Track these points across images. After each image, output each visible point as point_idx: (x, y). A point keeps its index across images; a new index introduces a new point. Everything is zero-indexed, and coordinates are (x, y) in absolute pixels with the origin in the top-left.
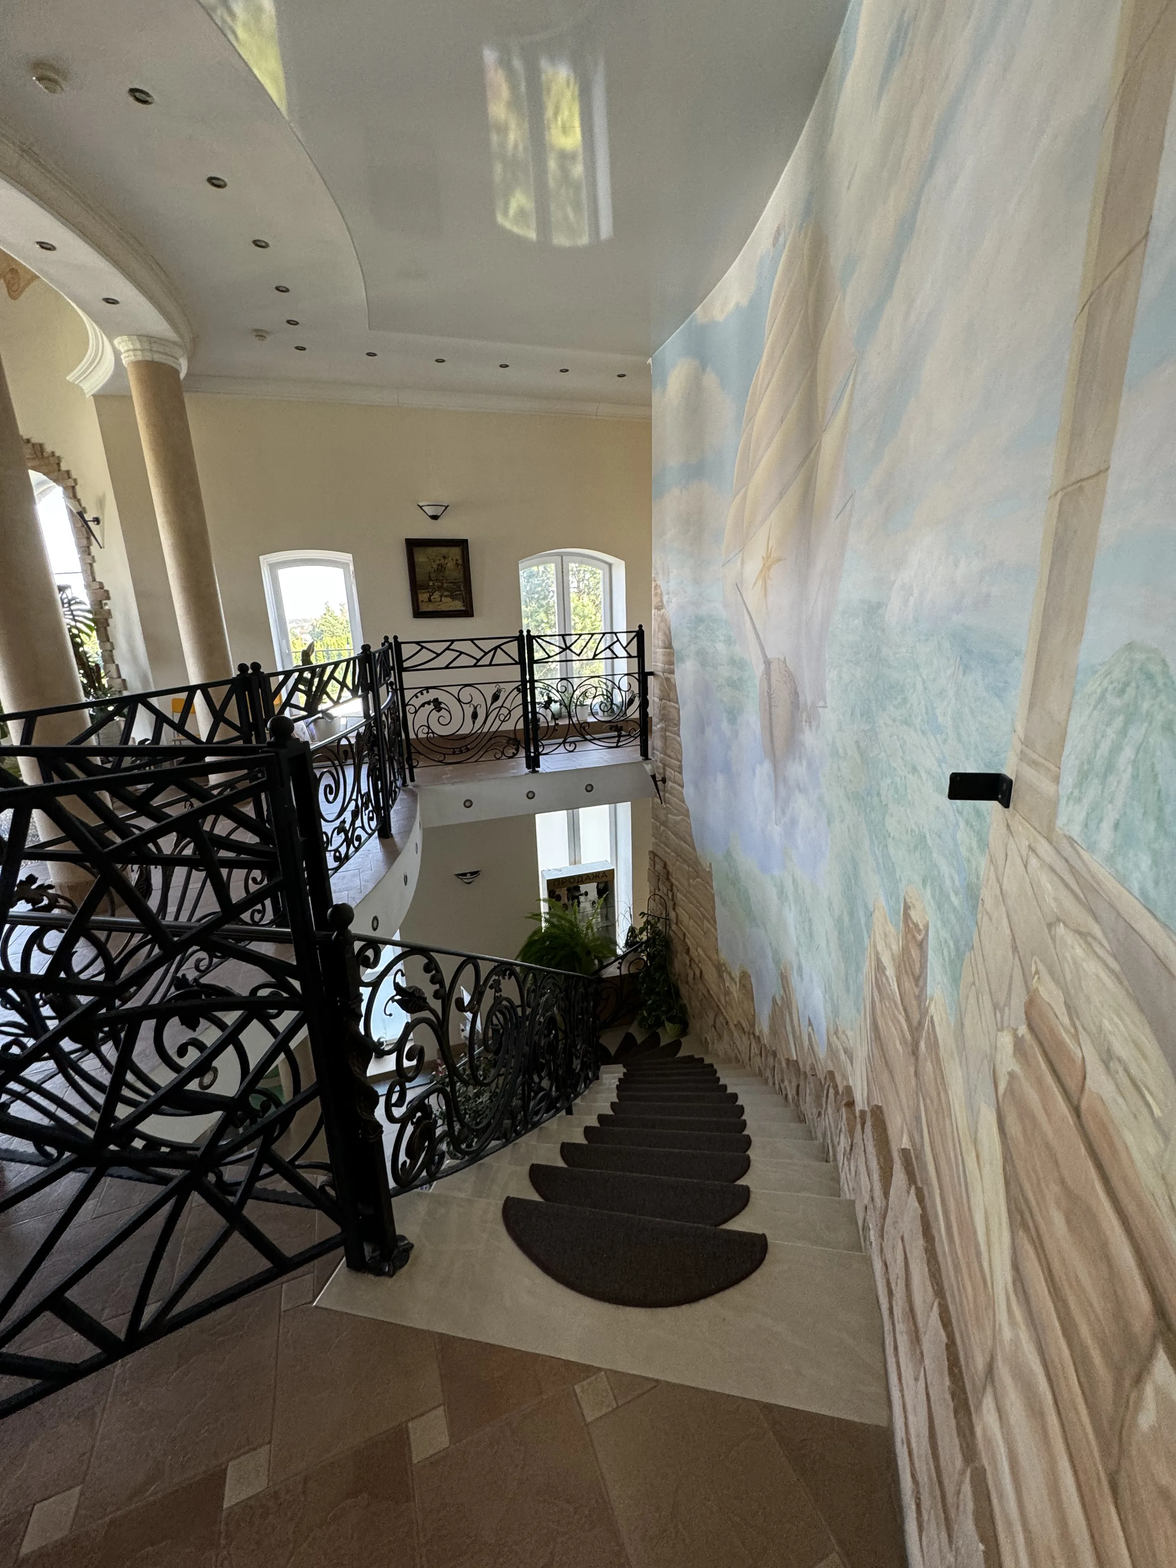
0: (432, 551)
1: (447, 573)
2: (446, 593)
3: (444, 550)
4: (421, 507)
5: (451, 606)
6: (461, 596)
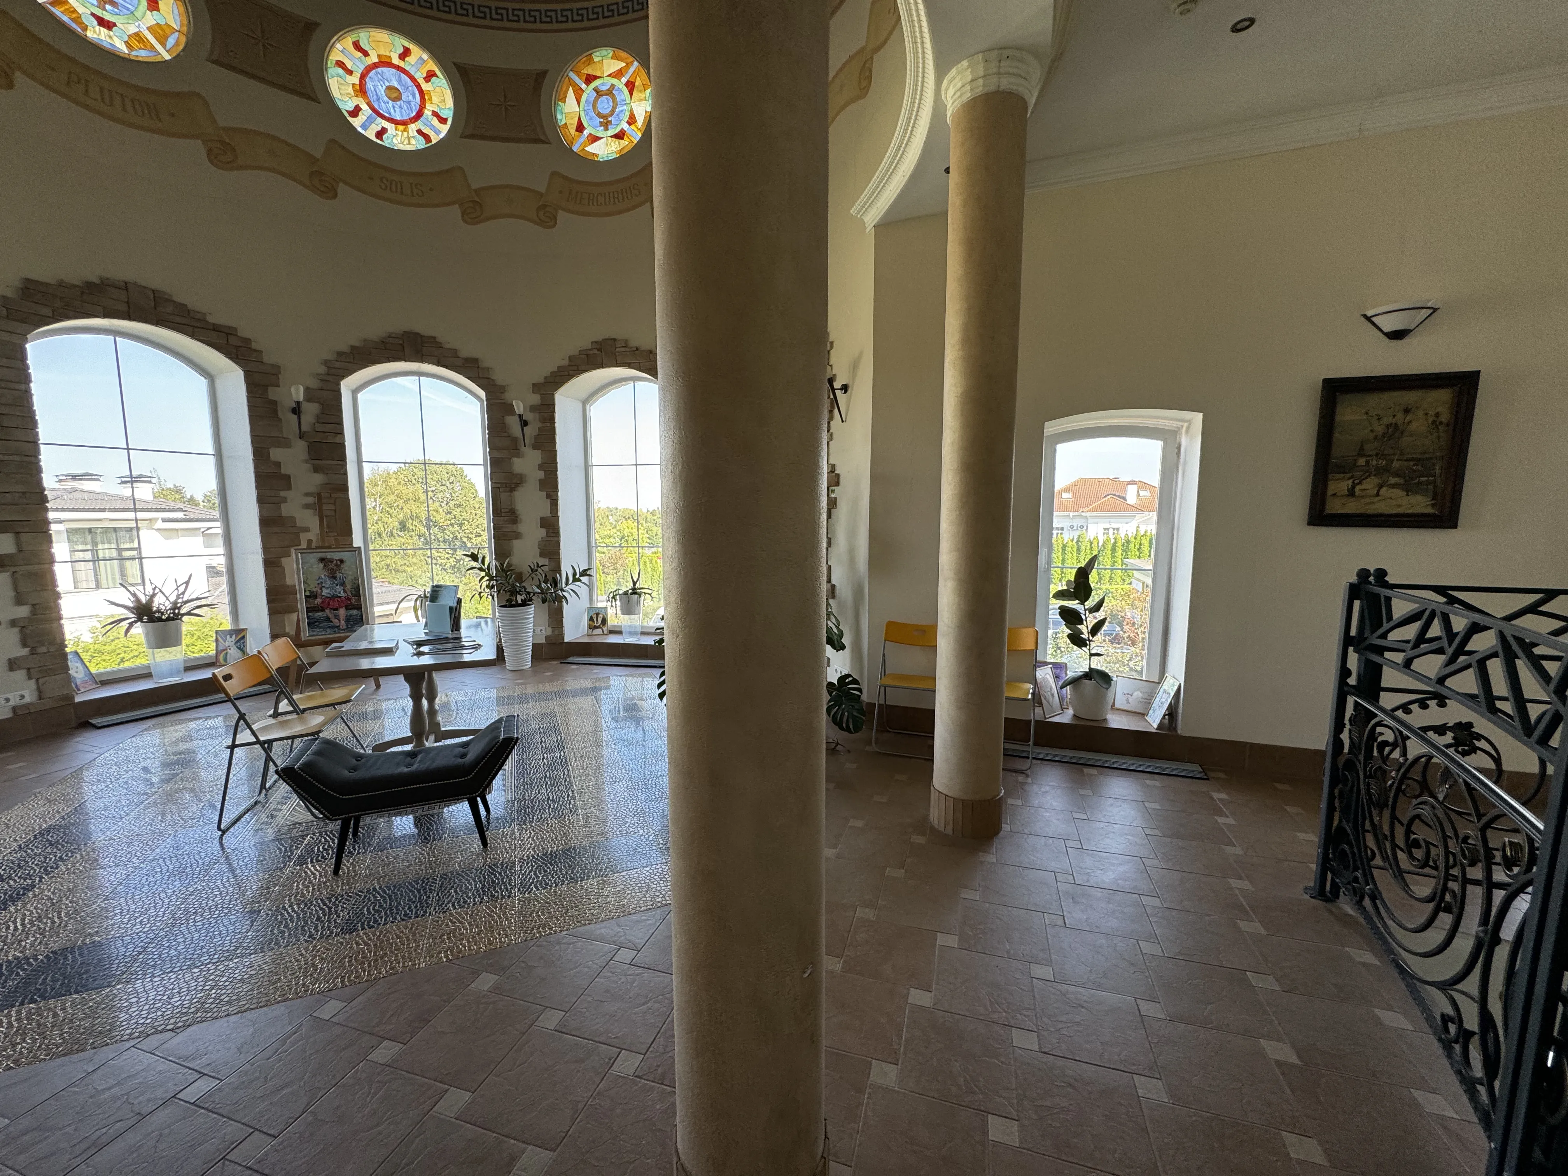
1: (1407, 440)
2: (1393, 480)
3: (1411, 397)
4: (1368, 319)
5: (1400, 506)
6: (1431, 487)
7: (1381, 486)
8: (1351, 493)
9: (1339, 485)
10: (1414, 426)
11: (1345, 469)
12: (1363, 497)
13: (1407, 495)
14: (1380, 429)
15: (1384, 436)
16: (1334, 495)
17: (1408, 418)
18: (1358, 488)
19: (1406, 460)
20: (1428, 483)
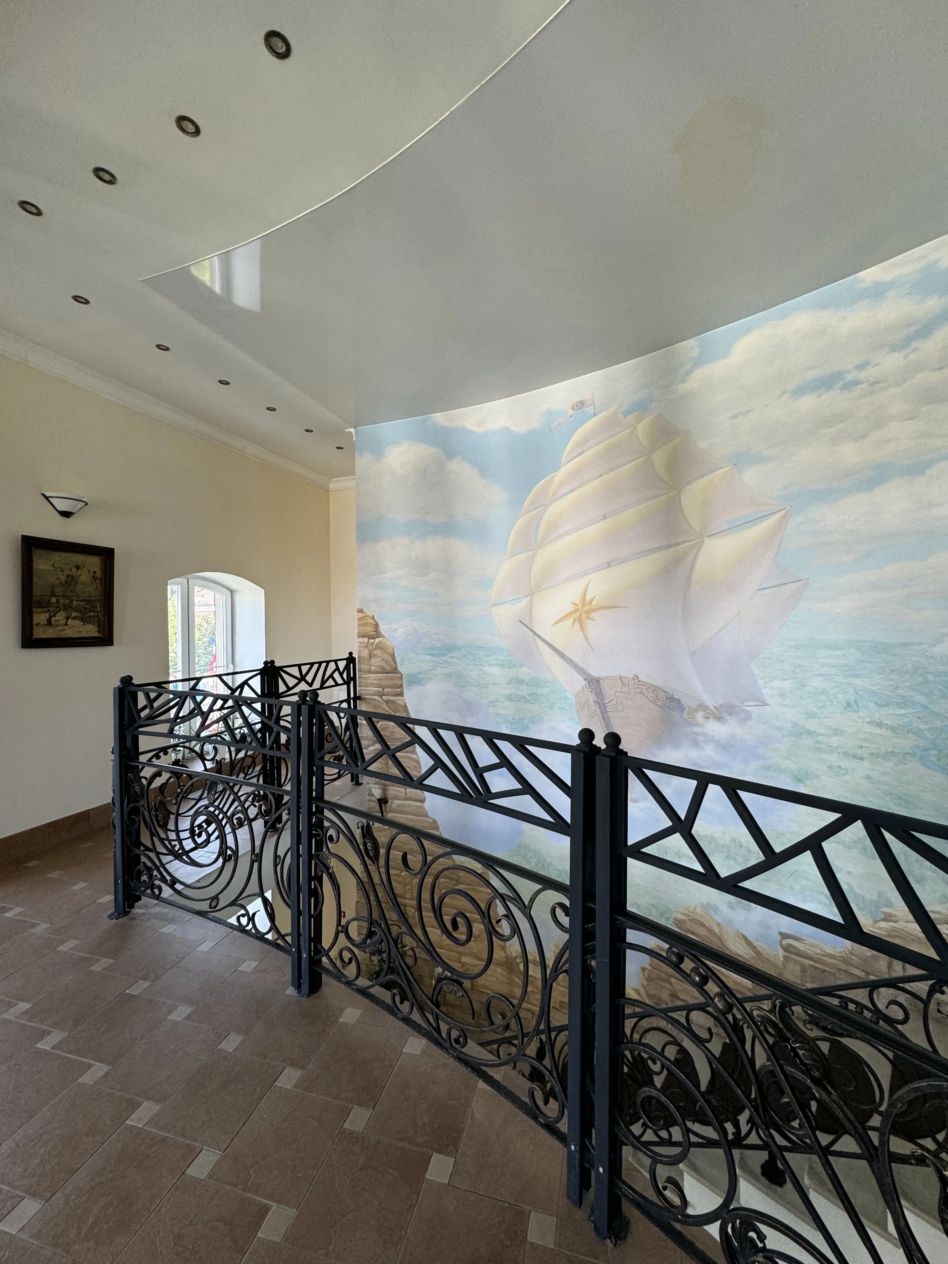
0: (59, 558)
1: (79, 587)
2: (74, 614)
3: (79, 558)
4: (47, 498)
5: (80, 632)
6: (96, 619)
7: (67, 618)
8: (49, 623)
9: (40, 617)
10: (82, 578)
11: (43, 605)
12: (57, 626)
13: (84, 624)
14: (63, 578)
15: (66, 582)
16: (38, 624)
17: (79, 572)
18: (53, 619)
19: (81, 601)
20: (94, 617)
